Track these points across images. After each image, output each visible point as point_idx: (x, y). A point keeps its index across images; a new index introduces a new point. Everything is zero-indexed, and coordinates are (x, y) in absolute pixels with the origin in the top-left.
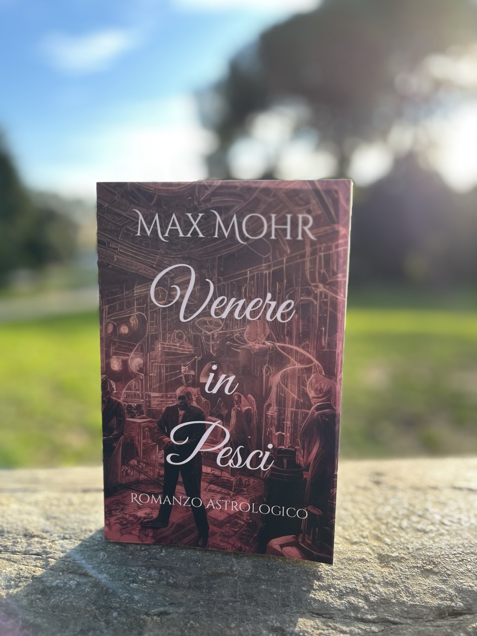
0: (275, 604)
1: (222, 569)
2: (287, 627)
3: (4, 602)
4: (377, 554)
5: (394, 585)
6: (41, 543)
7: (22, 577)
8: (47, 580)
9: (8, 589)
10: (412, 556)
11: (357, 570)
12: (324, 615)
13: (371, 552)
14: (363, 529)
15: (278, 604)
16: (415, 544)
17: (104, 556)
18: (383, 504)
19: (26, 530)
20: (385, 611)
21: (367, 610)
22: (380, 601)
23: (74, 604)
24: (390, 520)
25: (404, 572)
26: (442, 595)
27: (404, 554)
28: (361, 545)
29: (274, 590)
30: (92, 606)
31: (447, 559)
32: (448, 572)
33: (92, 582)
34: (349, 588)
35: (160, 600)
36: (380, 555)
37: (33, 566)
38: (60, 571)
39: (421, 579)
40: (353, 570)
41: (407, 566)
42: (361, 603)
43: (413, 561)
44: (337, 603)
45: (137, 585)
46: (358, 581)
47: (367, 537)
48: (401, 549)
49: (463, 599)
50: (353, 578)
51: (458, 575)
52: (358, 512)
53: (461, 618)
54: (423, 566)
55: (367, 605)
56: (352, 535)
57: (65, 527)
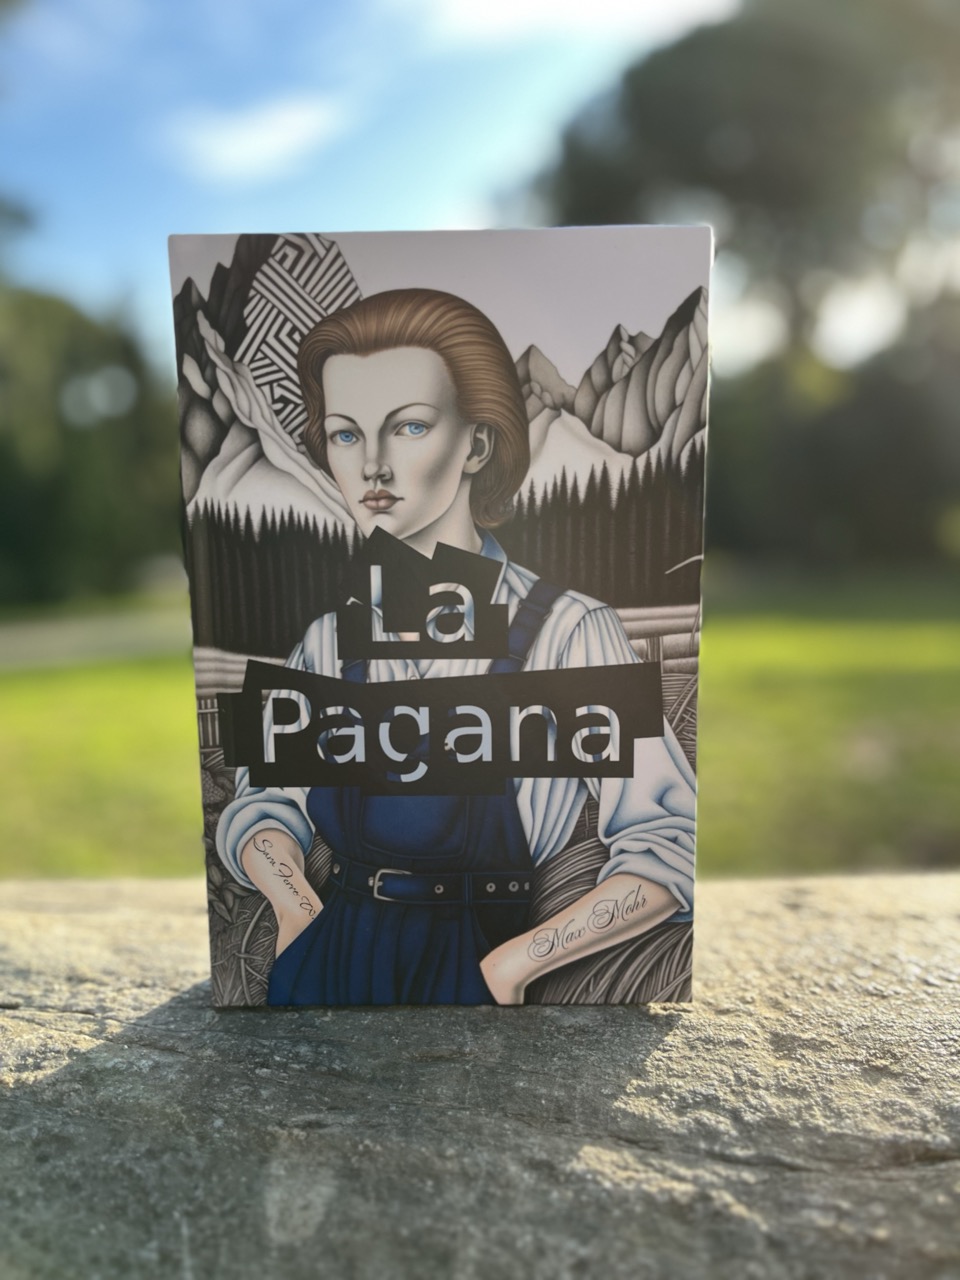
0: (543, 1117)
1: (444, 1049)
2: (561, 1163)
3: (9, 1094)
4: (771, 1033)
5: (799, 1092)
6: (96, 993)
7: (51, 1051)
8: (97, 1058)
9: (19, 1072)
10: (847, 1040)
11: (721, 1062)
12: (642, 1144)
13: (758, 1030)
14: (749, 987)
15: (548, 1118)
16: (857, 1017)
17: (214, 1018)
18: (799, 944)
19: (72, 969)
20: (774, 1142)
21: (736, 1139)
22: (766, 1123)
23: (141, 1101)
24: (808, 973)
25: (824, 1069)
26: (905, 1119)
27: (828, 1035)
28: (739, 1016)
29: (543, 1091)
30: (175, 1105)
31: (923, 1049)
32: (923, 1074)
33: (183, 1063)
34: (701, 1094)
35: (310, 1100)
36: (775, 1035)
37: (76, 1032)
38: (126, 1043)
39: (861, 1086)
40: (714, 1060)
41: (832, 1058)
42: (724, 1124)
43: (845, 1048)
44: (671, 1121)
45: (269, 1071)
46: (722, 1082)
47: (753, 1002)
48: (824, 1025)
49: (949, 1128)
50: (713, 1075)
51: (944, 1081)
52: (742, 956)
53: (943, 1166)
54: (868, 1061)
55: (735, 1128)
56: (722, 997)
57: (147, 964)
